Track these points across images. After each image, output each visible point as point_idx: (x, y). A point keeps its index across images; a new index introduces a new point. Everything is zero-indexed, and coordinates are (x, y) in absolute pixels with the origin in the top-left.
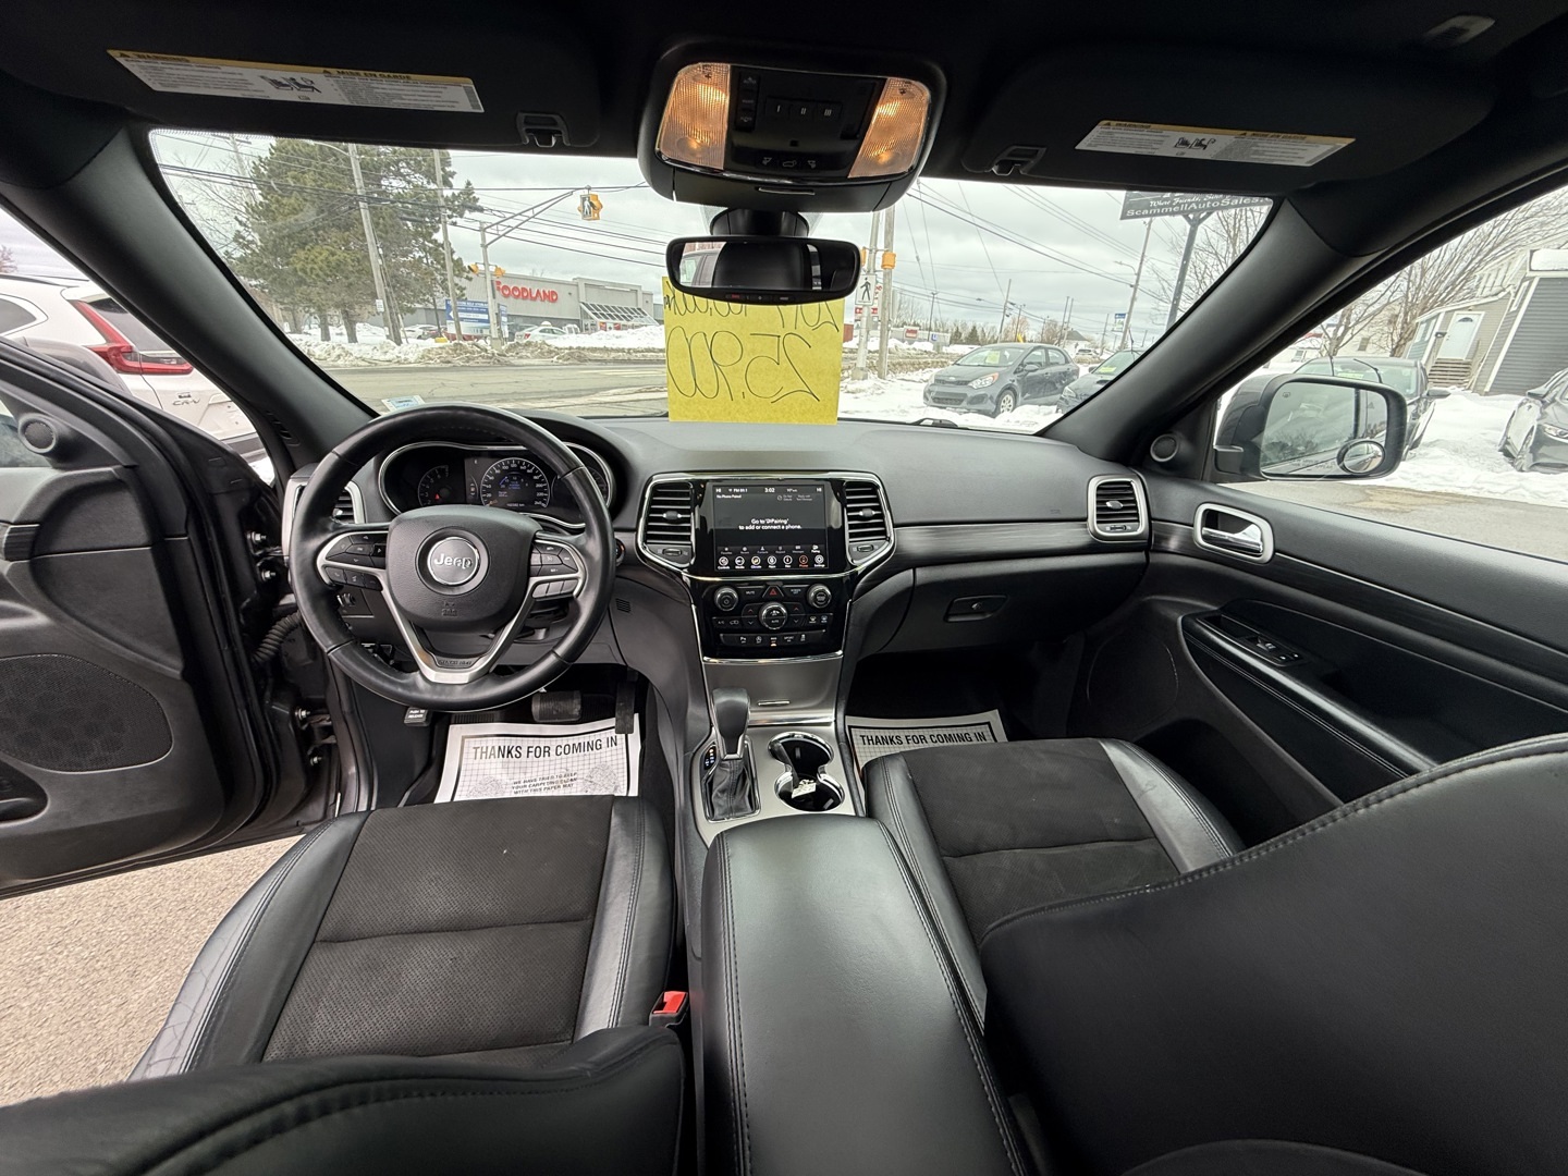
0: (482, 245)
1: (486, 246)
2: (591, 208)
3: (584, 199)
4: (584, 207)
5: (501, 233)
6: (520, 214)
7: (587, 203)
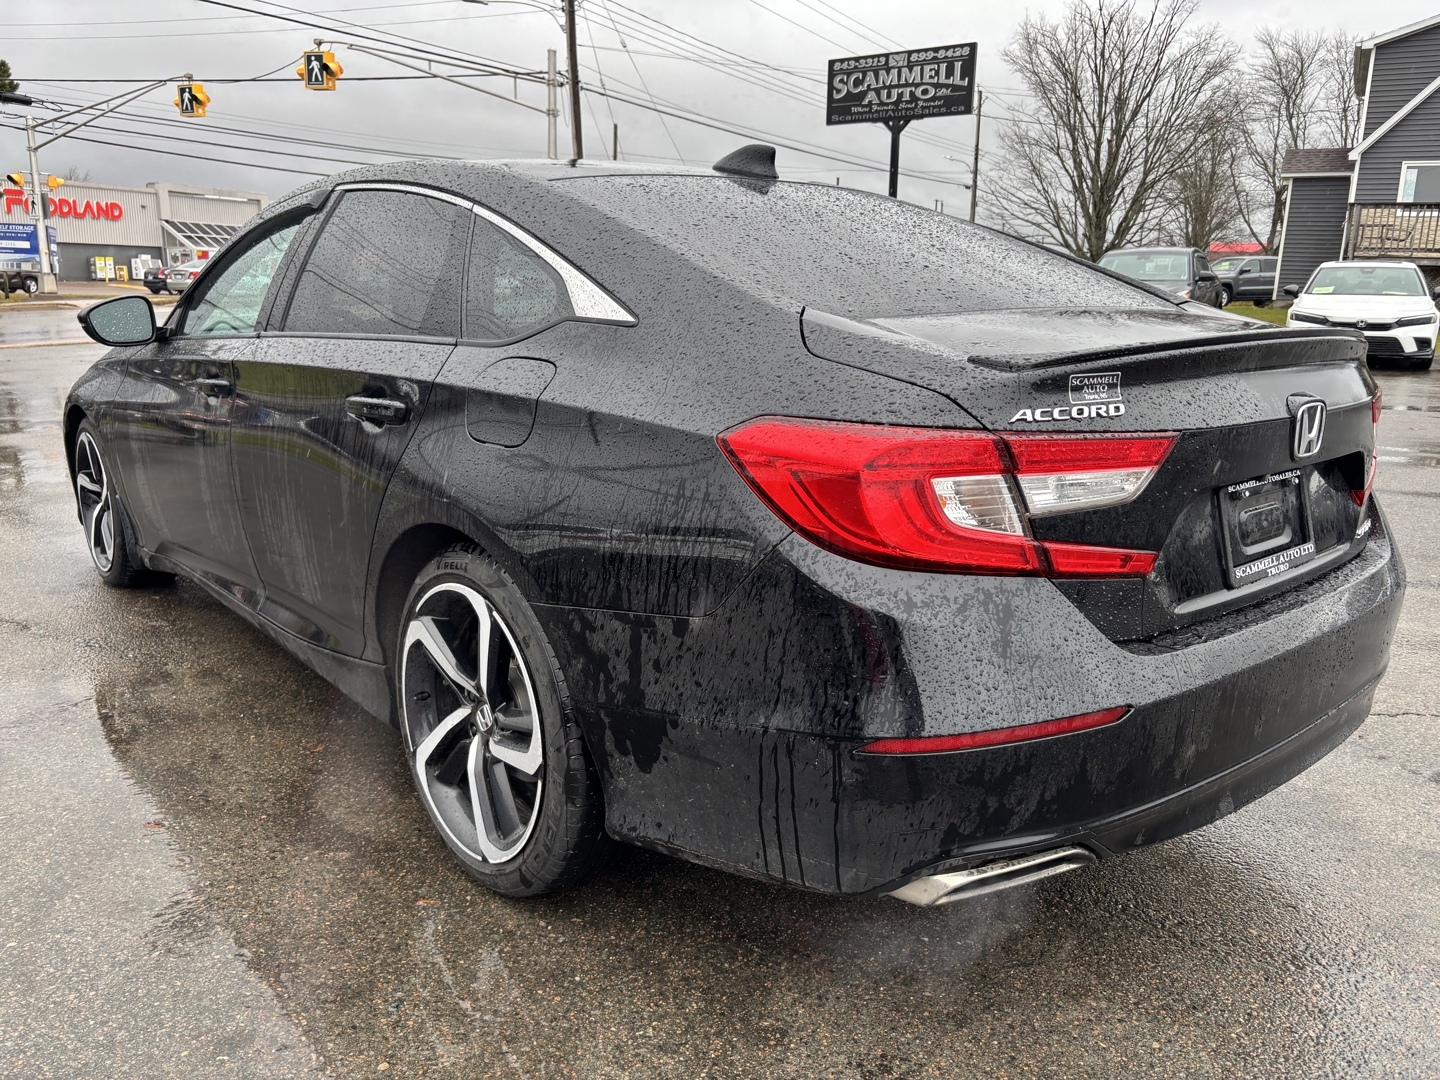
0: (29, 149)
1: (36, 149)
2: (191, 101)
3: (182, 91)
4: (183, 101)
5: (60, 132)
6: (91, 107)
7: (187, 95)
